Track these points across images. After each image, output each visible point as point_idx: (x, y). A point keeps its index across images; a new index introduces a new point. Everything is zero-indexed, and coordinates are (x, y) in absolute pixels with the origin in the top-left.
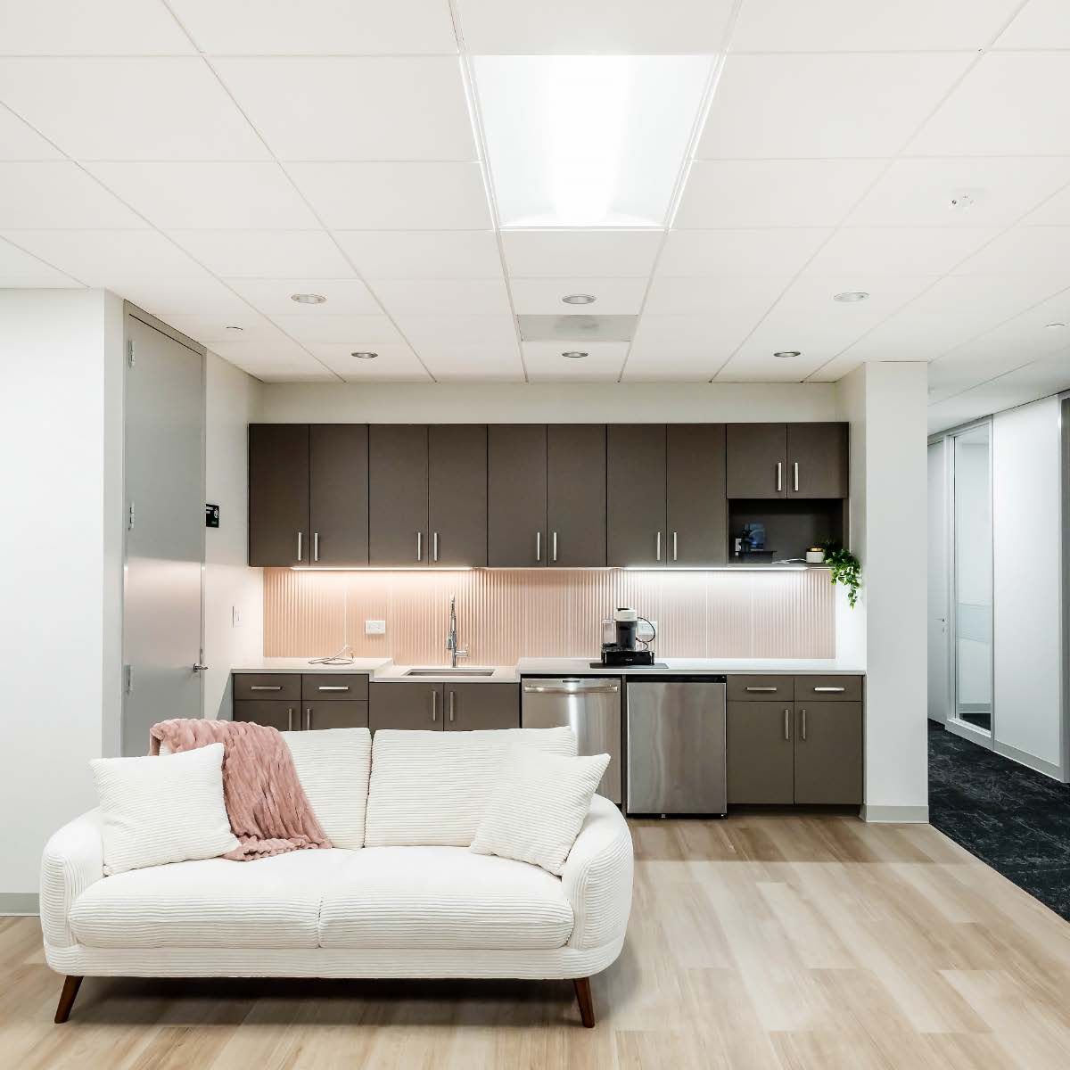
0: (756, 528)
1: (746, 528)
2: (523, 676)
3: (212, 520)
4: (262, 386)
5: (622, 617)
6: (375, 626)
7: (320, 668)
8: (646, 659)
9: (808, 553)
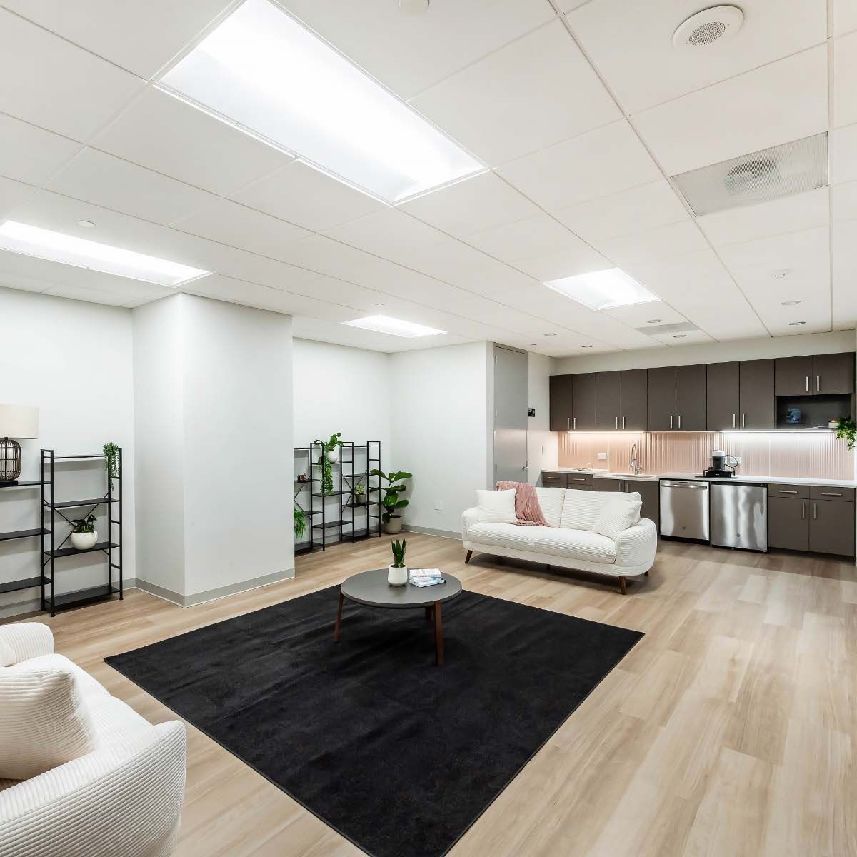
0: (795, 411)
1: (789, 410)
2: (661, 479)
3: (532, 414)
4: (557, 360)
5: (715, 454)
6: (602, 456)
7: (577, 472)
8: (728, 474)
9: (830, 423)
